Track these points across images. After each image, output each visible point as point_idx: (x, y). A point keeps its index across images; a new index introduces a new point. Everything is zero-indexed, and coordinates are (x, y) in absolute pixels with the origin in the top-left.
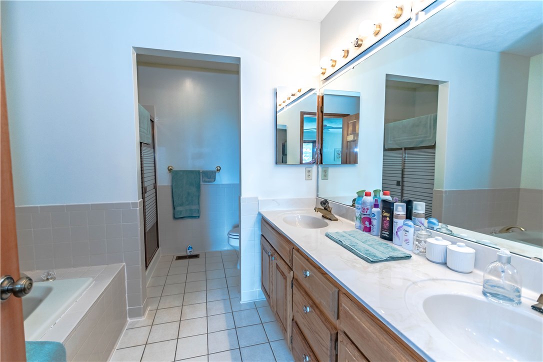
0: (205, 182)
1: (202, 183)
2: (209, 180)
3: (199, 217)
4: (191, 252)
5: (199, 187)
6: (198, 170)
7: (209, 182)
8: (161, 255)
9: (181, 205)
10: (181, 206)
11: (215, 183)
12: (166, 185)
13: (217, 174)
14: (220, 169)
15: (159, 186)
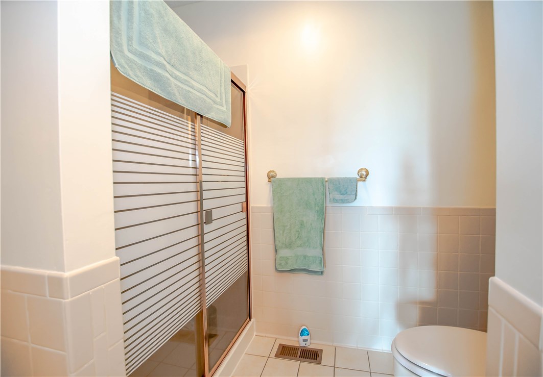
0: (335, 201)
1: (329, 204)
2: (342, 197)
3: (322, 273)
4: (305, 341)
5: (322, 213)
6: (320, 176)
7: (343, 201)
8: (255, 333)
9: (289, 246)
10: (286, 247)
11: (355, 204)
12: (265, 205)
13: (360, 184)
14: (367, 175)
15: (252, 207)
